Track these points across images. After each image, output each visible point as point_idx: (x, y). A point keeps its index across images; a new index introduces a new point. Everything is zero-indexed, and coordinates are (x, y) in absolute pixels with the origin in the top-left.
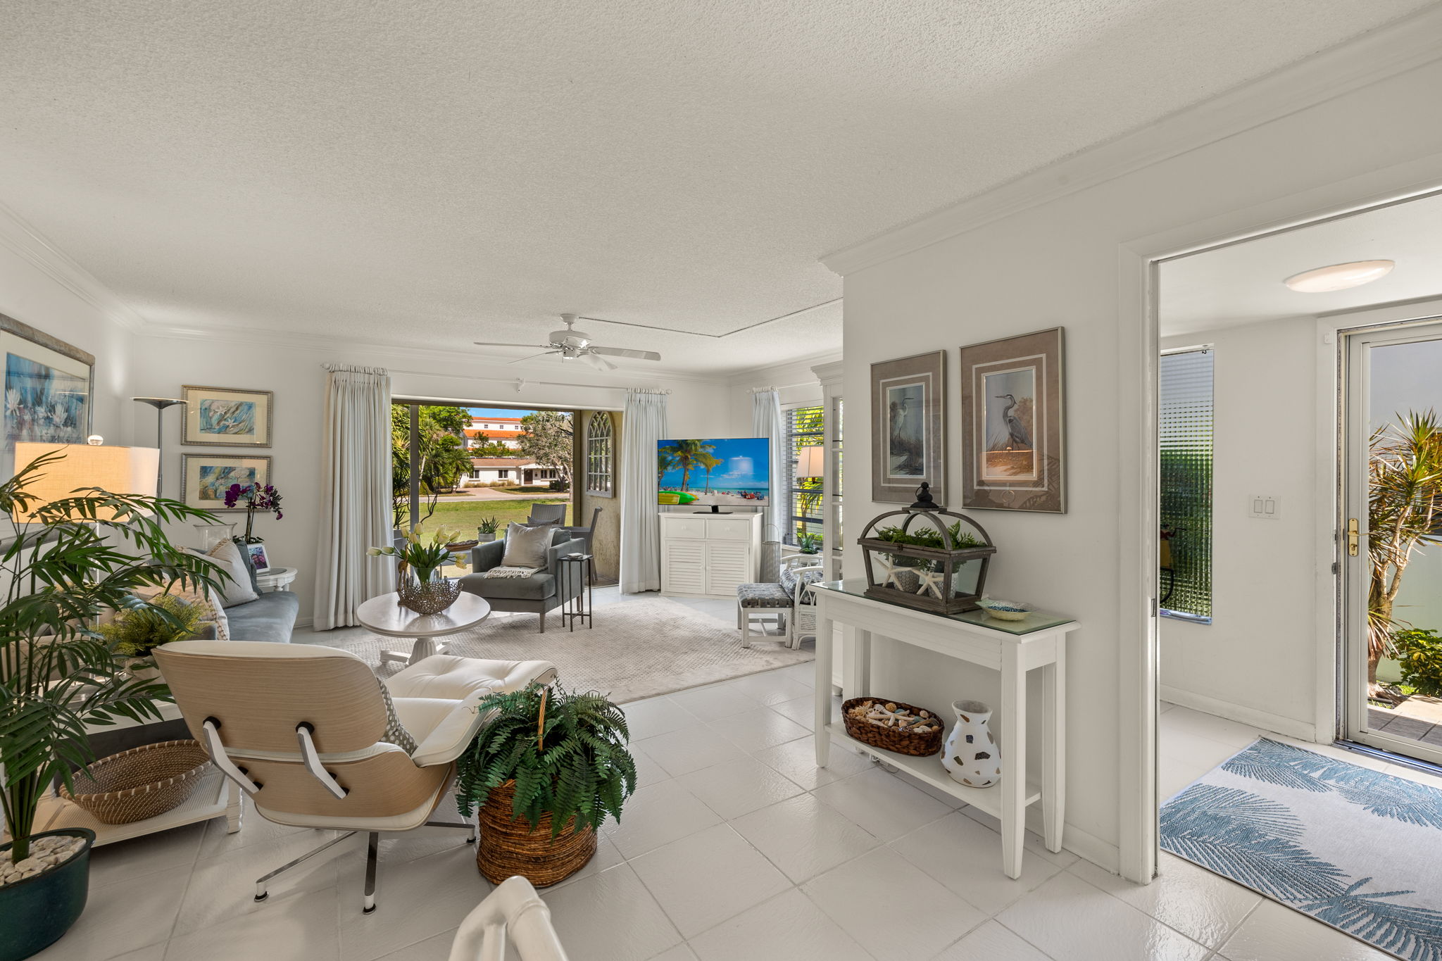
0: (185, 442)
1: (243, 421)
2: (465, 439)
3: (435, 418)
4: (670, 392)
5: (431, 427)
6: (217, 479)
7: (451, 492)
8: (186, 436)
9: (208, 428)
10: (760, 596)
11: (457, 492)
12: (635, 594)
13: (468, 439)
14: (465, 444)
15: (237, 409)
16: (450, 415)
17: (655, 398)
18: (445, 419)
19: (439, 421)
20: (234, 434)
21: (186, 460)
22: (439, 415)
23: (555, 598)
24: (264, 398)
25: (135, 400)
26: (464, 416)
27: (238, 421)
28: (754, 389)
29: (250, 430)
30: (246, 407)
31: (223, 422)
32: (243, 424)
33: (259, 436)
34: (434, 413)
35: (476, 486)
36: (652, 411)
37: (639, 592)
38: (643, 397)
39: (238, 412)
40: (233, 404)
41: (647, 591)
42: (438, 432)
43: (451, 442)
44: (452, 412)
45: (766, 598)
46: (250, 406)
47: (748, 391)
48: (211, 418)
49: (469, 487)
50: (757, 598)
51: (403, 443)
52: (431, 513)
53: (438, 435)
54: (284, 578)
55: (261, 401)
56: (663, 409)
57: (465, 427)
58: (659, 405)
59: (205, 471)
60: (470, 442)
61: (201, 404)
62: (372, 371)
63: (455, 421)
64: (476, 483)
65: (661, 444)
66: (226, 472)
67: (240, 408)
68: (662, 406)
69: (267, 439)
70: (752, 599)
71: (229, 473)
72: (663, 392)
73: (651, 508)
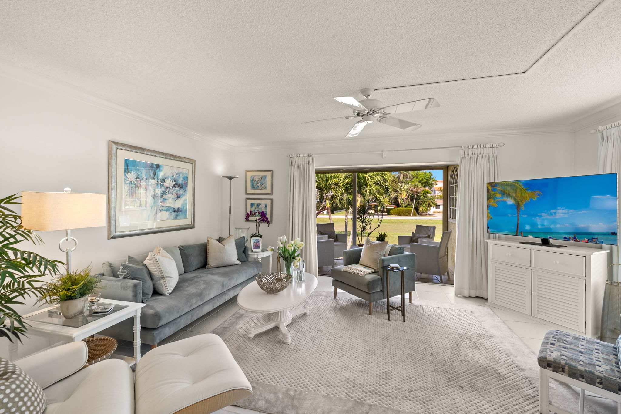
0: (247, 194)
1: (264, 184)
2: (434, 191)
3: (420, 182)
4: (502, 144)
5: (417, 186)
6: (256, 208)
7: (426, 215)
8: (247, 191)
9: (253, 187)
10: (569, 362)
11: (429, 215)
12: (465, 297)
13: (436, 191)
14: (435, 193)
15: (262, 179)
16: (427, 181)
17: (486, 151)
18: (425, 183)
19: (422, 184)
20: (261, 189)
21: (247, 200)
22: (422, 181)
23: (381, 293)
24: (270, 173)
25: (222, 177)
26: (433, 181)
27: (262, 184)
28: (600, 128)
29: (265, 188)
30: (264, 178)
31: (257, 185)
32: (263, 185)
33: (268, 191)
34: (420, 180)
35: (438, 213)
36: (484, 162)
37: (470, 297)
38: (475, 151)
39: (262, 180)
40: (260, 177)
41: (477, 297)
42: (421, 188)
43: (427, 193)
44: (428, 179)
45: (579, 367)
46: (265, 177)
47: (593, 131)
48: (254, 183)
49: (435, 213)
50: (563, 362)
51: (406, 194)
52: (379, 226)
53: (420, 190)
54: (261, 255)
55: (269, 175)
56: (495, 158)
57: (434, 186)
58: (491, 156)
59: (252, 205)
60: (437, 192)
61: (251, 178)
62: (306, 156)
63: (429, 183)
64: (438, 211)
65: (492, 187)
66: (259, 205)
67: (262, 178)
68: (494, 157)
69: (271, 191)
70: (554, 361)
71: (259, 206)
72: (495, 145)
73: (481, 234)
